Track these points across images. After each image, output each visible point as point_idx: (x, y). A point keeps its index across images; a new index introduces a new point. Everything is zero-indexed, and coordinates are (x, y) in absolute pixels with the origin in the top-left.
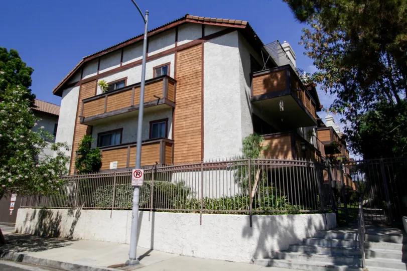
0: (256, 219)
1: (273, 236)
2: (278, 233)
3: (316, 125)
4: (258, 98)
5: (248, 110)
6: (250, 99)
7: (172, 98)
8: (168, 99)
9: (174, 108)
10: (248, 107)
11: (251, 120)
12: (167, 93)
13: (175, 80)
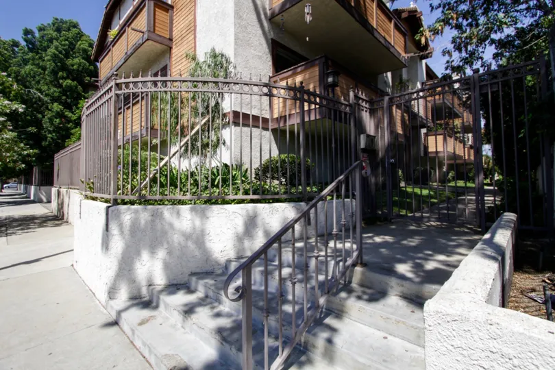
0: (118, 216)
1: (153, 251)
2: (166, 246)
3: (405, 66)
4: (277, 11)
5: (260, 32)
6: (265, 14)
7: (166, 32)
8: (156, 32)
9: (171, 48)
10: (259, 26)
11: (267, 50)
12: (152, 22)
13: (167, 4)
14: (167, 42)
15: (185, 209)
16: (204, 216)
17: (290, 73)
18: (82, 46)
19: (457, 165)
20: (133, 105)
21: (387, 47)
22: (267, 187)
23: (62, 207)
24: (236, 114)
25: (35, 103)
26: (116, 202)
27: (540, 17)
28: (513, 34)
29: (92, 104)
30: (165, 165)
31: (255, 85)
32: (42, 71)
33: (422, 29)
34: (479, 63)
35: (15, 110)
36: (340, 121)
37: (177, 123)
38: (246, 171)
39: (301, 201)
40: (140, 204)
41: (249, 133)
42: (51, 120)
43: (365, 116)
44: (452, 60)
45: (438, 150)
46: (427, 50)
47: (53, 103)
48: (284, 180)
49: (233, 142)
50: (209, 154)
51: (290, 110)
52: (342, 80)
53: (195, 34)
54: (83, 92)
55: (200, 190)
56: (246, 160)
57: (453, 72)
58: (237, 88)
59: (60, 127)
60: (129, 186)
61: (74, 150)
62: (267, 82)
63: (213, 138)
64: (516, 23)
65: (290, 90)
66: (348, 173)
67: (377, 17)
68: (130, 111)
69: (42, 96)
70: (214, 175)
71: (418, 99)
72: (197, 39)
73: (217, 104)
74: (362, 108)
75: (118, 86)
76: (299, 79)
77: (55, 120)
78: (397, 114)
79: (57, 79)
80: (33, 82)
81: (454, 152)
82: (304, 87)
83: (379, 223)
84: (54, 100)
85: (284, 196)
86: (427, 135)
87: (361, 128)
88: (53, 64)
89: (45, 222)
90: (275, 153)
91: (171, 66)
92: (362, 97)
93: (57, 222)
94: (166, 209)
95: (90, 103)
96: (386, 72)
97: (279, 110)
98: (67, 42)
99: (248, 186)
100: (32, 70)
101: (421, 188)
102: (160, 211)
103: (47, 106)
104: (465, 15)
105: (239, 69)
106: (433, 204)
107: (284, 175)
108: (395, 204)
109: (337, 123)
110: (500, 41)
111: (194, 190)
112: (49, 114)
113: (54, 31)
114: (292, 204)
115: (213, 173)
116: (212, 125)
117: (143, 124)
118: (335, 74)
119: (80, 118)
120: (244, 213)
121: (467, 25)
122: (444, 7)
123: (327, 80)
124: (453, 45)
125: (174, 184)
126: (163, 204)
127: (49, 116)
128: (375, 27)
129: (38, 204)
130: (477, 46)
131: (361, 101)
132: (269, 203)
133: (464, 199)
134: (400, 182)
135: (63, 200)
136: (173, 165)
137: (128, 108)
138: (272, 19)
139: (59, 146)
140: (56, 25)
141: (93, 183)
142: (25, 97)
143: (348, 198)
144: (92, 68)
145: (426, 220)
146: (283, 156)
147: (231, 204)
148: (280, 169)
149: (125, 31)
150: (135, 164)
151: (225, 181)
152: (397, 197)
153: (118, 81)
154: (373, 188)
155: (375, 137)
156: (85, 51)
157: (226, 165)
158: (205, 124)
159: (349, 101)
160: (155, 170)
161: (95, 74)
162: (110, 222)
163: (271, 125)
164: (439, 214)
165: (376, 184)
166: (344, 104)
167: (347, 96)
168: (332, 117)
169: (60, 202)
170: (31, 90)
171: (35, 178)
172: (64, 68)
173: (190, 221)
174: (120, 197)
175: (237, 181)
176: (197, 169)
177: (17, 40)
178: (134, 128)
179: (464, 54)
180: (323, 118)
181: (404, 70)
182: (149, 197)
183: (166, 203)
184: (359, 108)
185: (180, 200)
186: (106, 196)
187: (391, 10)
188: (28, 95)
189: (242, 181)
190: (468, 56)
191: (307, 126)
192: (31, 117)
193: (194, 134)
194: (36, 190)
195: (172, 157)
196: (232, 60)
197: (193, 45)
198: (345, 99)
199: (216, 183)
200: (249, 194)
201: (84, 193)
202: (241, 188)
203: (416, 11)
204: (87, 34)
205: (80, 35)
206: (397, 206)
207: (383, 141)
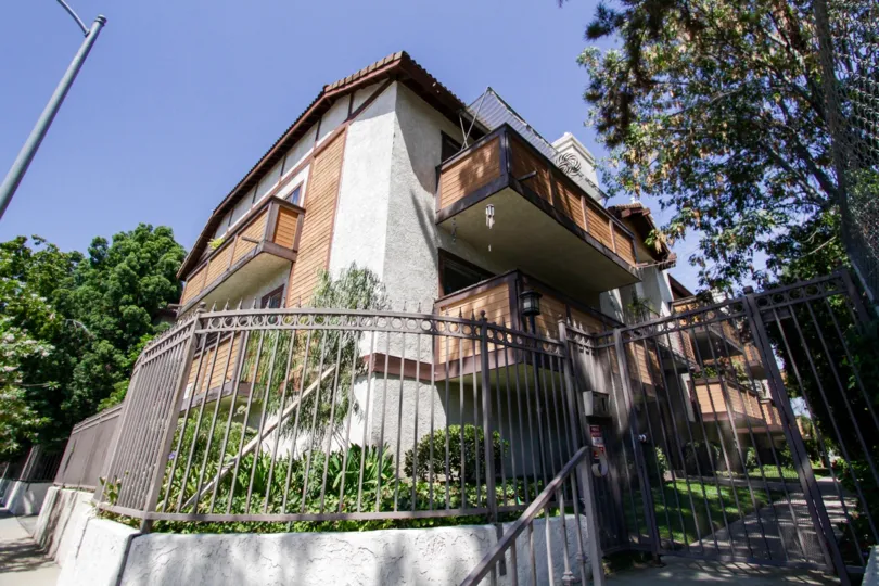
0: (145, 556)
3: (638, 280)
4: (447, 213)
5: (422, 239)
6: (431, 217)
7: (289, 242)
8: (276, 242)
9: (293, 262)
10: (421, 232)
11: (432, 264)
12: (273, 231)
13: (299, 208)
14: (289, 254)
15: (271, 540)
16: (304, 556)
17: (465, 295)
18: (168, 259)
19: (755, 435)
20: (220, 344)
21: (607, 256)
22: (425, 493)
23: (54, 527)
24: (380, 358)
25: (74, 340)
26: (149, 527)
27: (817, 213)
28: (787, 234)
29: (156, 347)
30: (252, 450)
31: (410, 318)
32: (100, 294)
33: (653, 231)
34: (750, 275)
35: (36, 354)
36: (548, 367)
37: (284, 378)
38: (390, 460)
39: (487, 522)
40: (192, 530)
41: (399, 390)
42: (88, 366)
43: (587, 360)
44: (706, 270)
45: (717, 410)
46: (666, 258)
47: (100, 341)
48: (456, 473)
49: (371, 403)
50: (328, 430)
51: (467, 351)
52: (546, 305)
53: (330, 244)
54: (151, 323)
55: (303, 500)
56: (390, 437)
57: (713, 287)
58: (382, 323)
59: (100, 378)
60: (181, 493)
61: (107, 418)
62: (429, 313)
63: (339, 399)
64: (786, 221)
65: (466, 324)
66: (569, 470)
67: (587, 218)
68: (213, 355)
69: (87, 330)
70: (334, 468)
71: (667, 333)
72: (332, 251)
73: (351, 345)
74: (580, 348)
75: (203, 322)
76: (478, 304)
77: (95, 366)
78: (639, 353)
79: (117, 304)
80: (82, 310)
81: (745, 412)
82: (486, 319)
83: (637, 565)
84: (104, 335)
85: (456, 513)
86: (693, 384)
87: (582, 382)
88: (118, 284)
89: (10, 559)
90: (441, 423)
91: (289, 287)
92: (578, 330)
93: (33, 560)
94: (236, 541)
95: (154, 345)
96: (611, 289)
97: (447, 351)
98: (149, 255)
99: (392, 492)
100: (87, 292)
101: (703, 484)
102: (224, 546)
103: (90, 346)
104: (711, 212)
105: (389, 290)
106: (732, 518)
107: (456, 463)
108: (660, 519)
109: (542, 371)
110: (771, 243)
111: (293, 501)
112: (88, 357)
113: (137, 240)
114: (470, 529)
115: (332, 466)
116: (339, 380)
117: (230, 374)
118: (535, 296)
119: (132, 365)
120: (380, 550)
121: (717, 224)
122: (679, 203)
123: (522, 305)
124: (703, 251)
125: (259, 488)
126: (234, 531)
127: (88, 360)
128: (586, 229)
129: (14, 519)
130: (739, 252)
131: (577, 337)
132: (428, 526)
133: (786, 507)
134: (662, 473)
135: (60, 511)
136: (265, 450)
137: (212, 349)
138: (439, 223)
139: (87, 410)
140: (141, 233)
141: (119, 485)
142: (61, 331)
143: (573, 513)
144: (174, 288)
145: (726, 558)
146: (454, 429)
147: (356, 529)
148: (449, 453)
149: (233, 240)
150: (200, 445)
151: (351, 480)
152: (662, 504)
153: (203, 315)
154: (616, 489)
155: (607, 395)
156: (170, 265)
157: (356, 449)
158: (328, 377)
159: (558, 338)
160: (231, 461)
161: (176, 298)
162: (127, 570)
163: (435, 376)
164: (749, 541)
165: (621, 482)
166: (552, 343)
167: (554, 331)
168: (534, 361)
169: (53, 518)
170: (74, 321)
171: (27, 469)
172: (132, 289)
173: (277, 569)
174: (160, 516)
175: (371, 482)
176: (304, 456)
177: (80, 251)
178: (213, 381)
179: (722, 263)
180: (518, 363)
181: (638, 286)
182: (210, 517)
183: (240, 528)
184: (575, 349)
185: (265, 523)
186: (135, 513)
187: (606, 208)
188: (66, 328)
189: (382, 480)
190: (729, 264)
191: (493, 376)
192: (59, 362)
193: (309, 395)
194: (20, 489)
195: (266, 435)
196: (380, 277)
197: (326, 258)
198: (552, 337)
199: (334, 486)
200: (392, 510)
201: (98, 504)
202: (378, 496)
203: (641, 208)
204: (180, 244)
205: (170, 245)
206: (664, 524)
207: (622, 403)
